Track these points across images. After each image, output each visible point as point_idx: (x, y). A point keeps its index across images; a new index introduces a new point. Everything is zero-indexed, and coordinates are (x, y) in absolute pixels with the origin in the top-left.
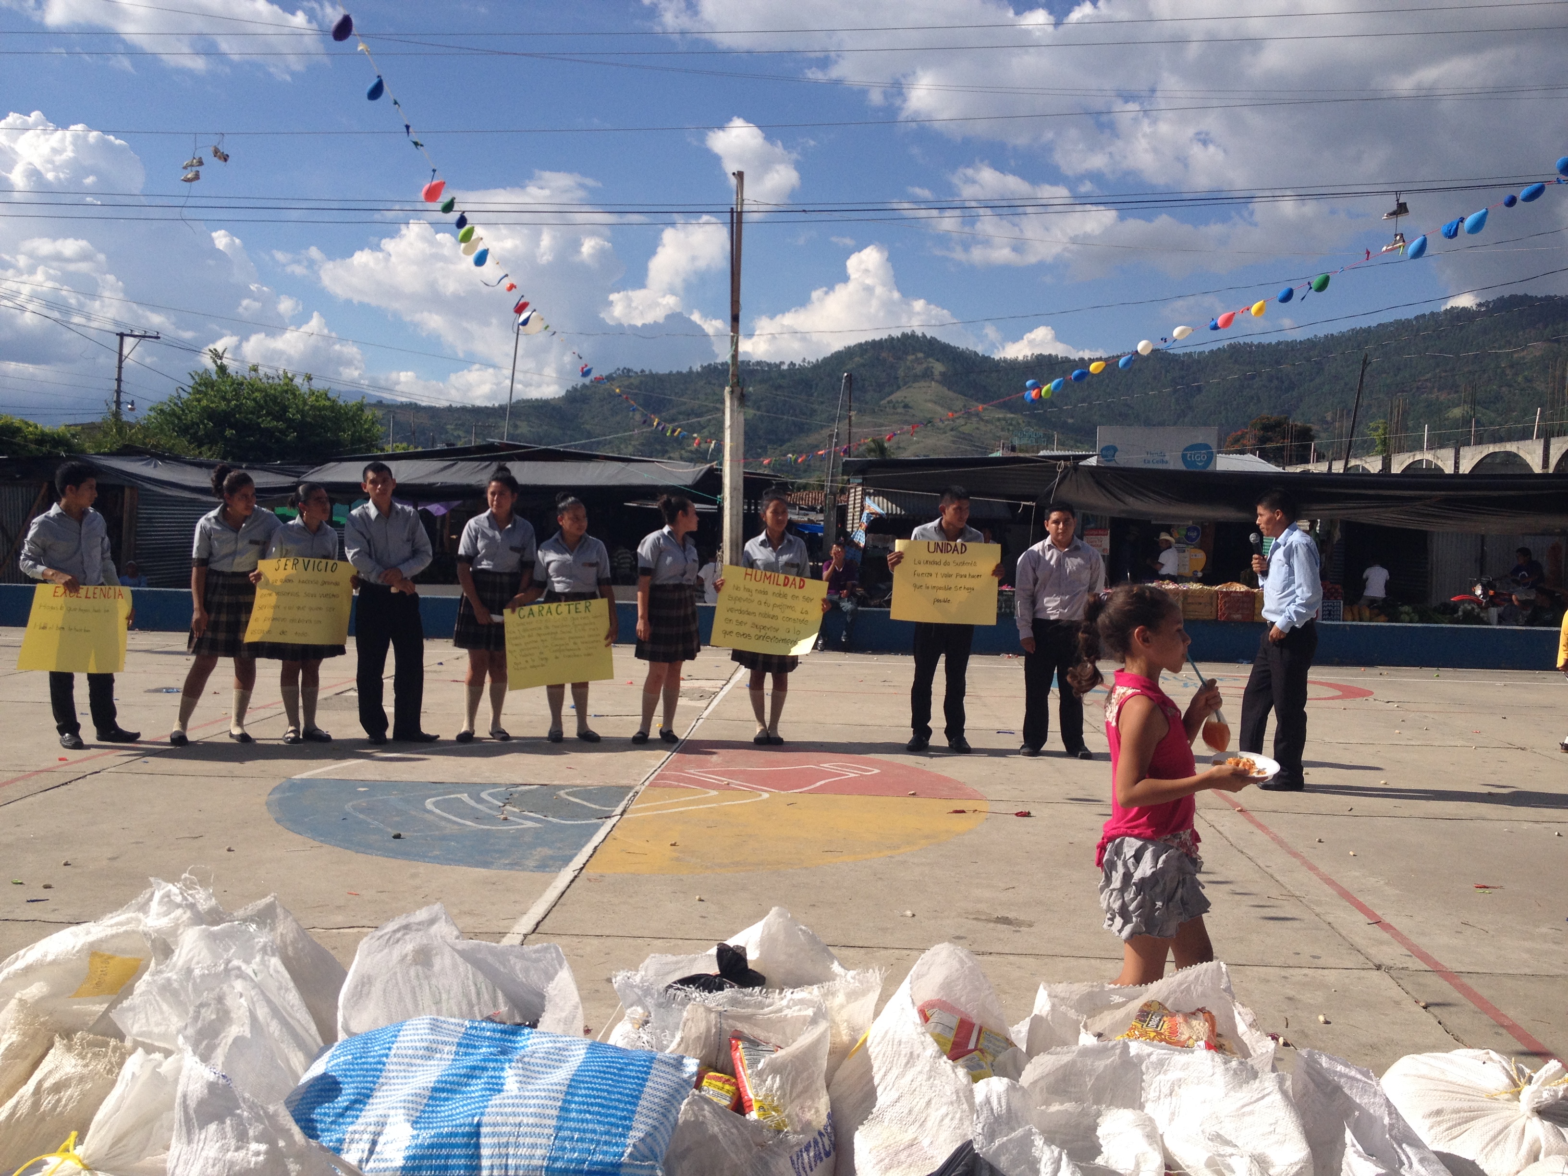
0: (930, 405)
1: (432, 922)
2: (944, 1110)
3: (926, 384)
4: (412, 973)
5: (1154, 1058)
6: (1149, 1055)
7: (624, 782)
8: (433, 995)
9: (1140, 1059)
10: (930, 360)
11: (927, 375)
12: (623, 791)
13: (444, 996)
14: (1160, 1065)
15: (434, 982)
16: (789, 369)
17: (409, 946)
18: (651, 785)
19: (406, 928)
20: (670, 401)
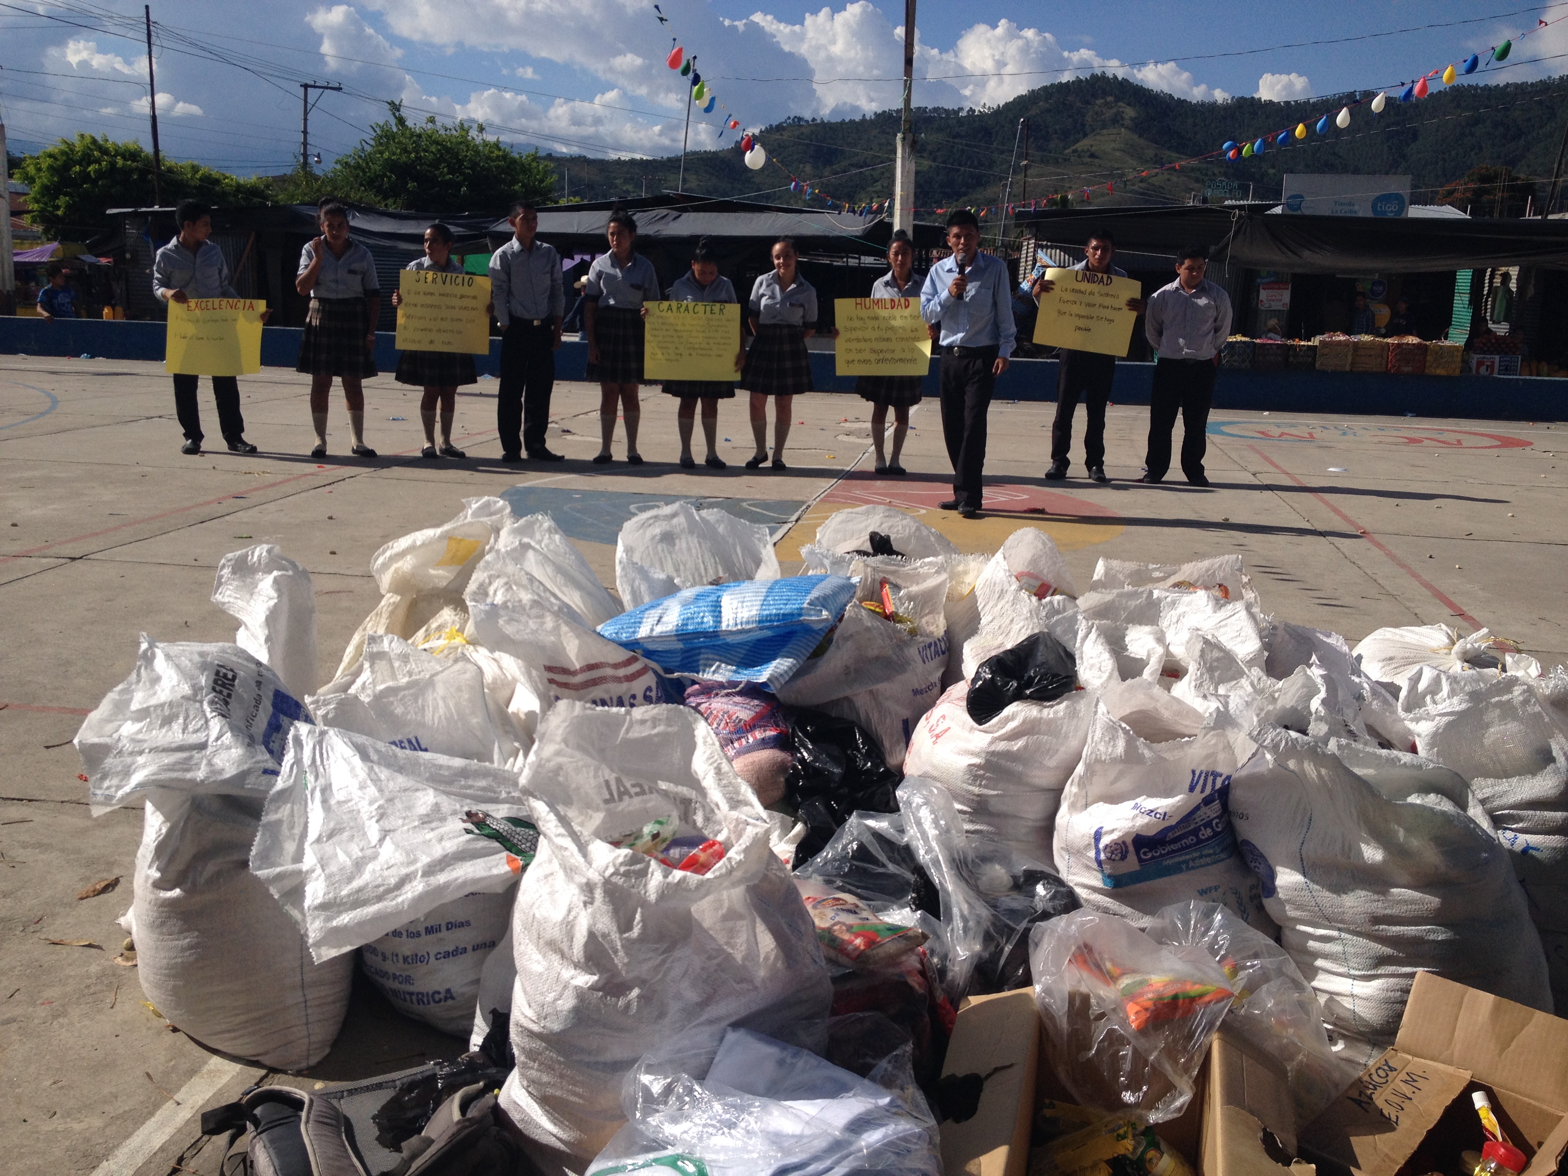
0: (1118, 154)
1: (674, 515)
2: (1022, 624)
3: (1115, 131)
4: (659, 548)
5: (1169, 599)
6: (1166, 598)
7: (799, 498)
8: (674, 564)
9: (1159, 600)
10: (1120, 104)
11: (1117, 120)
12: (797, 504)
13: (682, 567)
14: (1174, 603)
15: (674, 556)
16: (968, 116)
17: (657, 530)
18: (821, 500)
19: (656, 517)
20: (842, 152)
